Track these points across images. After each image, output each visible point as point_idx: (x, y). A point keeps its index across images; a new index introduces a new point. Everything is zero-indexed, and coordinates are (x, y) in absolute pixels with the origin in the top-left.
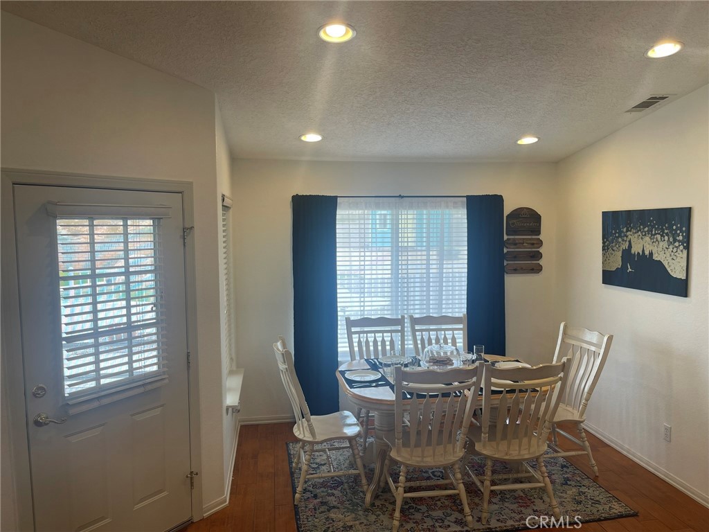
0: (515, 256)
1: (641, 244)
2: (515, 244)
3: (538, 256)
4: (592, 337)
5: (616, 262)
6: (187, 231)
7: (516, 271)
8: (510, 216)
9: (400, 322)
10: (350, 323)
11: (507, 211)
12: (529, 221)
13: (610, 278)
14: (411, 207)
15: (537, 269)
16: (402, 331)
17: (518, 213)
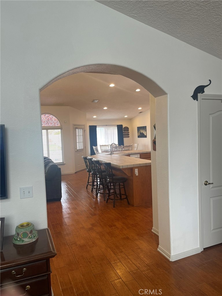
0: (125, 135)
1: (142, 131)
2: (125, 133)
3: (129, 135)
4: (136, 145)
5: (139, 135)
6: (85, 130)
7: (125, 137)
8: (124, 128)
9: (108, 145)
10: (101, 146)
11: (123, 127)
12: (127, 129)
13: (139, 137)
14: (112, 127)
15: (129, 137)
16: (109, 147)
17: (125, 128)
